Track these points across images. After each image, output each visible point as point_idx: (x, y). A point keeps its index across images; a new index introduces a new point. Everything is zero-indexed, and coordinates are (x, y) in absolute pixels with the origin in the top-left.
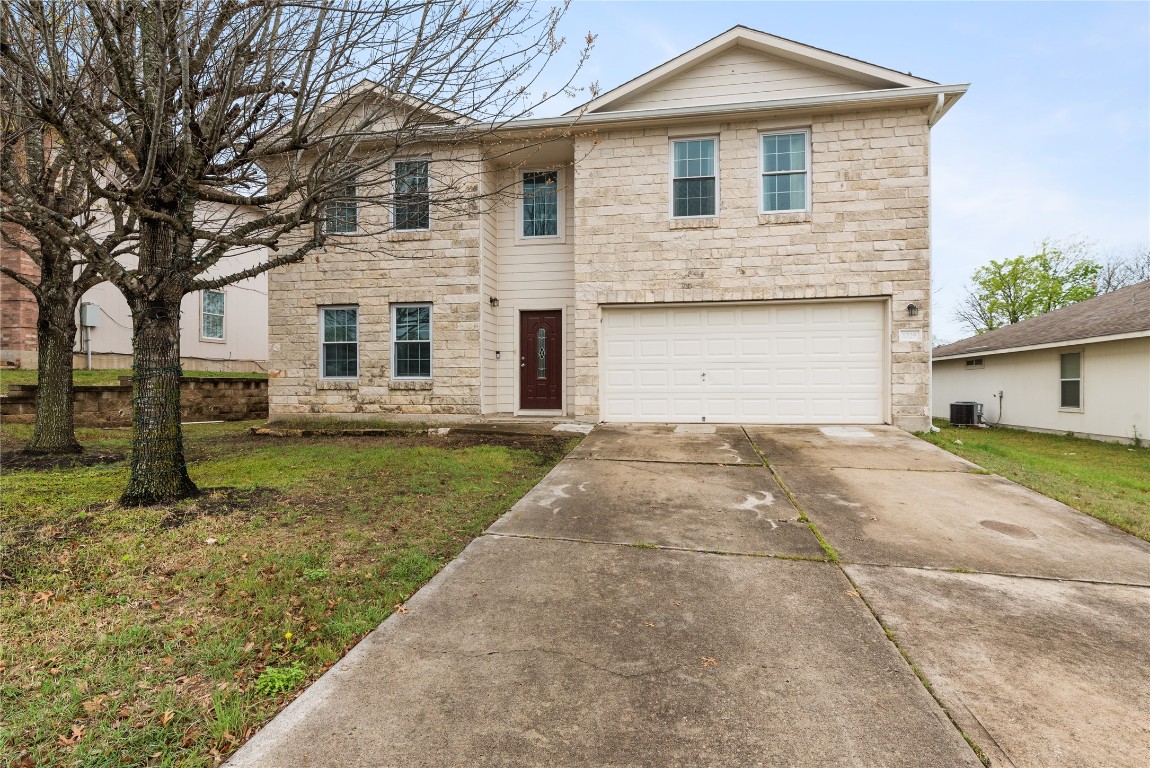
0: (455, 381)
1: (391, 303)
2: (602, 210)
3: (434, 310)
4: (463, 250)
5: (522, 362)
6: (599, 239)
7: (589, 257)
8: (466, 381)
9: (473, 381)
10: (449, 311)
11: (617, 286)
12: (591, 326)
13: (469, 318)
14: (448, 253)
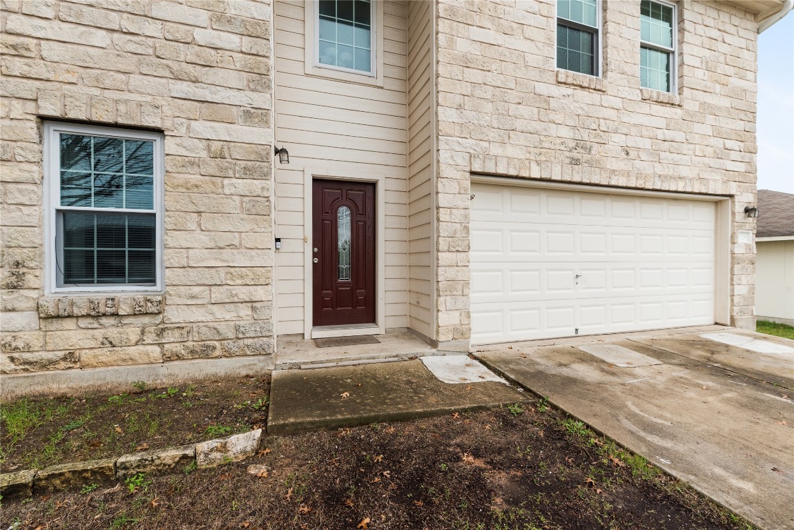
0: (218, 294)
1: (43, 119)
2: (475, 33)
3: (160, 150)
4: (236, 38)
5: (315, 255)
6: (474, 75)
7: (459, 99)
8: (243, 293)
9: (259, 293)
10: (204, 154)
11: (495, 150)
12: (461, 204)
13: (248, 173)
14: (201, 36)
